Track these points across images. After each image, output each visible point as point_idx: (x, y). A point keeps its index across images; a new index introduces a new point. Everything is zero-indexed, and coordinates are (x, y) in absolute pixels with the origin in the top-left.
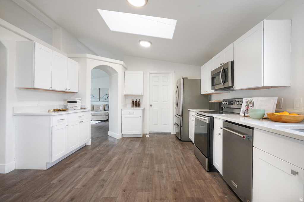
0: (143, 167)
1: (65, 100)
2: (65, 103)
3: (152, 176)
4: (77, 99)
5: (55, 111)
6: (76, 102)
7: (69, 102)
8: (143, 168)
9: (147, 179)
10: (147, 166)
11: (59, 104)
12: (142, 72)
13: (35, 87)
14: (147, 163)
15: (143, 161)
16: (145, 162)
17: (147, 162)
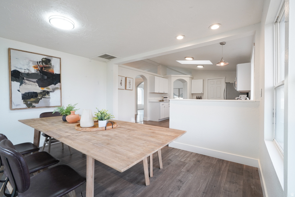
1: (162, 97)
2: (163, 98)
4: (167, 97)
5: (160, 101)
6: (167, 98)
7: (164, 98)
11: (160, 99)
12: (201, 81)
13: (155, 92)
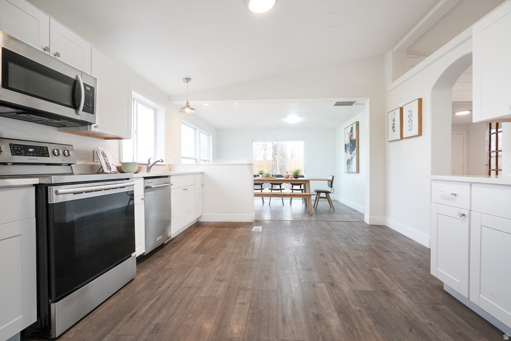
0: (251, 289)
3: (235, 273)
8: (249, 287)
9: (244, 271)
10: (241, 292)
14: (238, 301)
15: (250, 305)
16: (244, 304)
17: (240, 303)
